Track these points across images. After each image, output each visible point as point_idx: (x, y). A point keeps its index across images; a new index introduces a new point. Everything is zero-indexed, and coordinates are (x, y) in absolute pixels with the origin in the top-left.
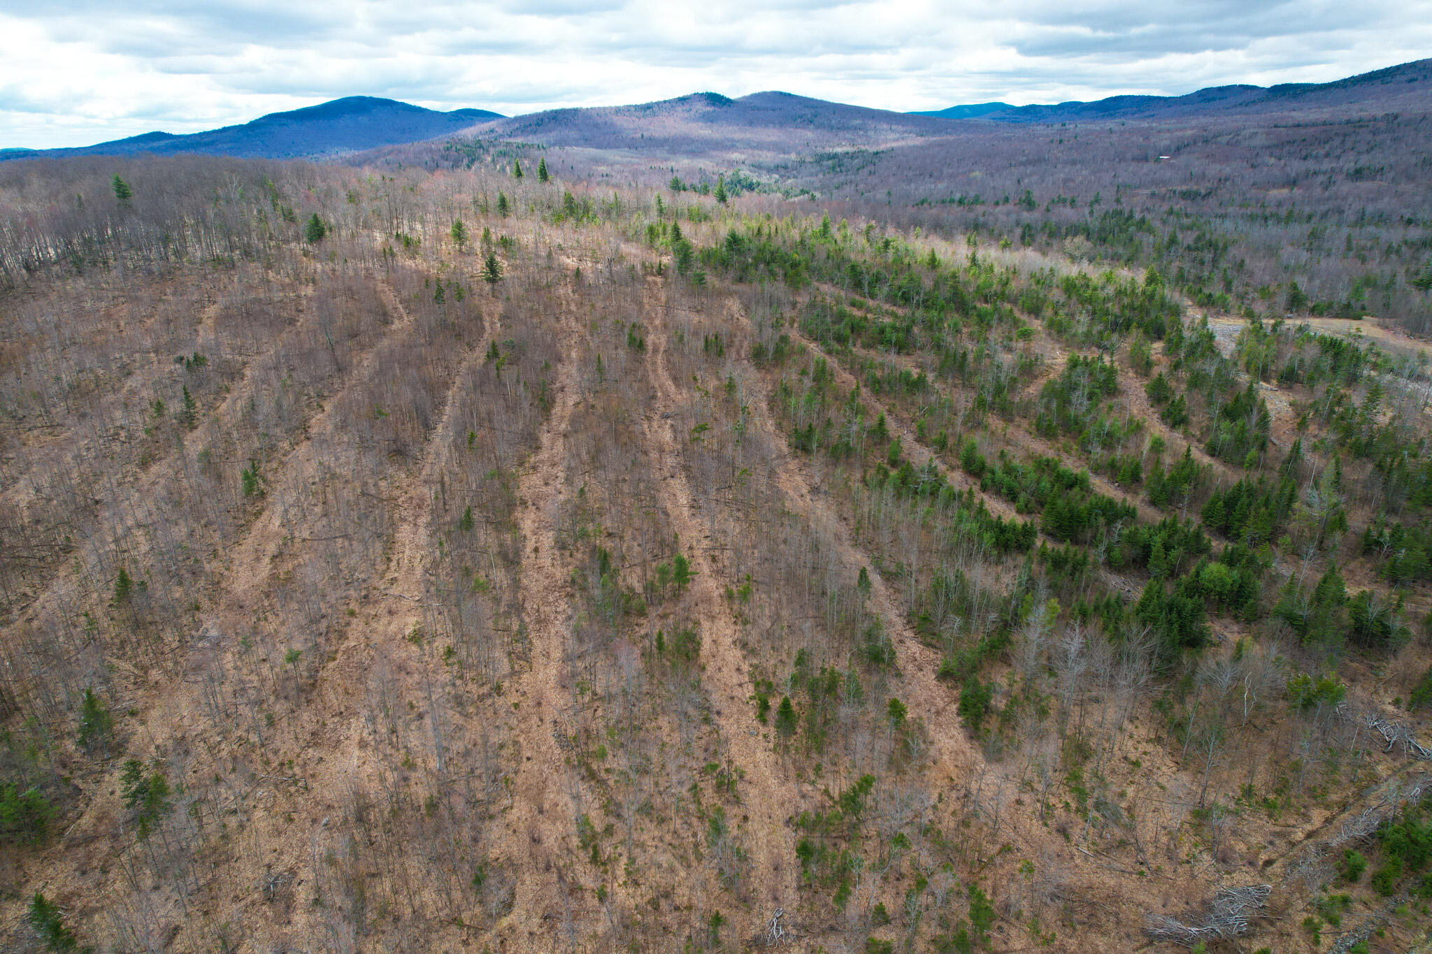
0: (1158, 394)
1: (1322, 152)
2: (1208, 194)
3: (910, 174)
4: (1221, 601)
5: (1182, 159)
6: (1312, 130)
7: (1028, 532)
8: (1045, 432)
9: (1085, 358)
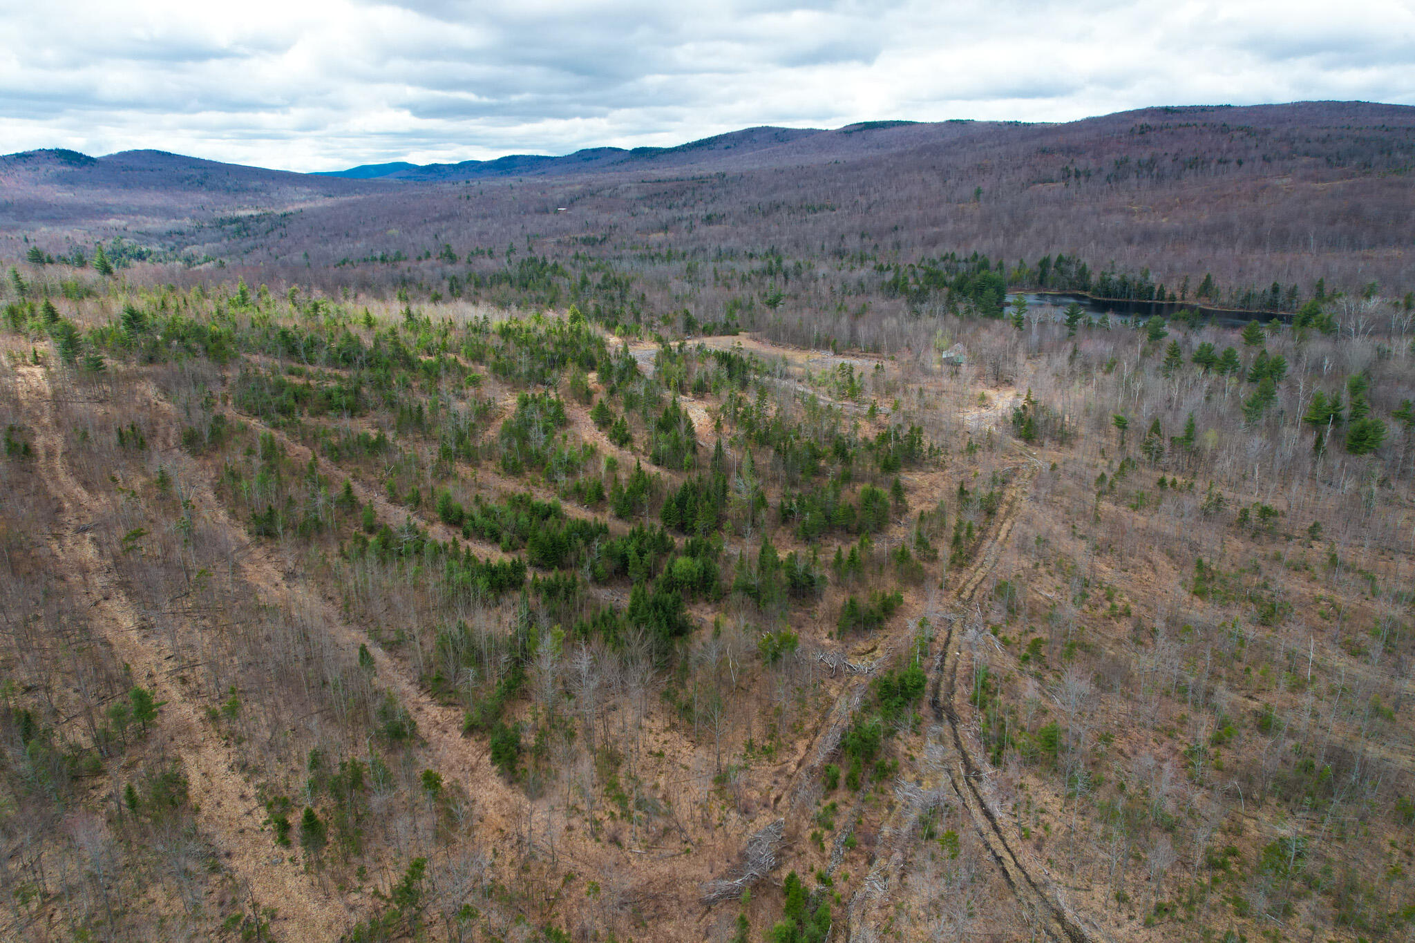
0: (603, 420)
1: (680, 203)
2: (603, 240)
3: (325, 235)
4: (693, 589)
5: (577, 210)
6: (669, 185)
7: (517, 568)
8: (512, 470)
9: (533, 395)
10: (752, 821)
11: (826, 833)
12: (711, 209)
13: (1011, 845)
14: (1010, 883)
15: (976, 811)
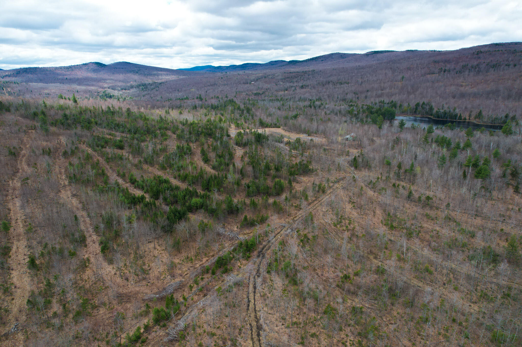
0: (204, 154)
1: (295, 80)
2: (262, 94)
3: (171, 90)
8: (163, 168)
9: (183, 145)
10: (174, 279)
11: (195, 286)
12: (305, 83)
13: (256, 297)
14: (248, 309)
15: (251, 286)
